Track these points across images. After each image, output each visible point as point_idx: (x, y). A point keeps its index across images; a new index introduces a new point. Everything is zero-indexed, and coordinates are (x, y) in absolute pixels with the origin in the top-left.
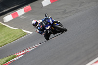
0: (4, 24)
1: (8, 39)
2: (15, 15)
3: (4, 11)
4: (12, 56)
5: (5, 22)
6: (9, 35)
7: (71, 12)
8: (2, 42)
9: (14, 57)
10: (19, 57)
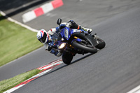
0: (23, 25)
1: (28, 47)
2: (39, 12)
3: (24, 6)
4: (34, 71)
5: (25, 21)
6: (29, 41)
7: (119, 8)
8: (20, 51)
9: (37, 73)
10: (45, 72)
